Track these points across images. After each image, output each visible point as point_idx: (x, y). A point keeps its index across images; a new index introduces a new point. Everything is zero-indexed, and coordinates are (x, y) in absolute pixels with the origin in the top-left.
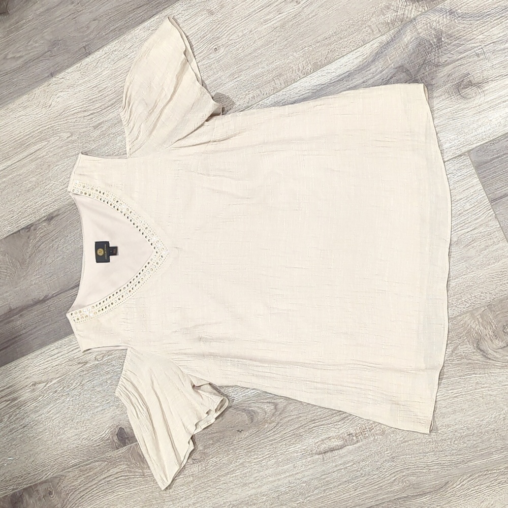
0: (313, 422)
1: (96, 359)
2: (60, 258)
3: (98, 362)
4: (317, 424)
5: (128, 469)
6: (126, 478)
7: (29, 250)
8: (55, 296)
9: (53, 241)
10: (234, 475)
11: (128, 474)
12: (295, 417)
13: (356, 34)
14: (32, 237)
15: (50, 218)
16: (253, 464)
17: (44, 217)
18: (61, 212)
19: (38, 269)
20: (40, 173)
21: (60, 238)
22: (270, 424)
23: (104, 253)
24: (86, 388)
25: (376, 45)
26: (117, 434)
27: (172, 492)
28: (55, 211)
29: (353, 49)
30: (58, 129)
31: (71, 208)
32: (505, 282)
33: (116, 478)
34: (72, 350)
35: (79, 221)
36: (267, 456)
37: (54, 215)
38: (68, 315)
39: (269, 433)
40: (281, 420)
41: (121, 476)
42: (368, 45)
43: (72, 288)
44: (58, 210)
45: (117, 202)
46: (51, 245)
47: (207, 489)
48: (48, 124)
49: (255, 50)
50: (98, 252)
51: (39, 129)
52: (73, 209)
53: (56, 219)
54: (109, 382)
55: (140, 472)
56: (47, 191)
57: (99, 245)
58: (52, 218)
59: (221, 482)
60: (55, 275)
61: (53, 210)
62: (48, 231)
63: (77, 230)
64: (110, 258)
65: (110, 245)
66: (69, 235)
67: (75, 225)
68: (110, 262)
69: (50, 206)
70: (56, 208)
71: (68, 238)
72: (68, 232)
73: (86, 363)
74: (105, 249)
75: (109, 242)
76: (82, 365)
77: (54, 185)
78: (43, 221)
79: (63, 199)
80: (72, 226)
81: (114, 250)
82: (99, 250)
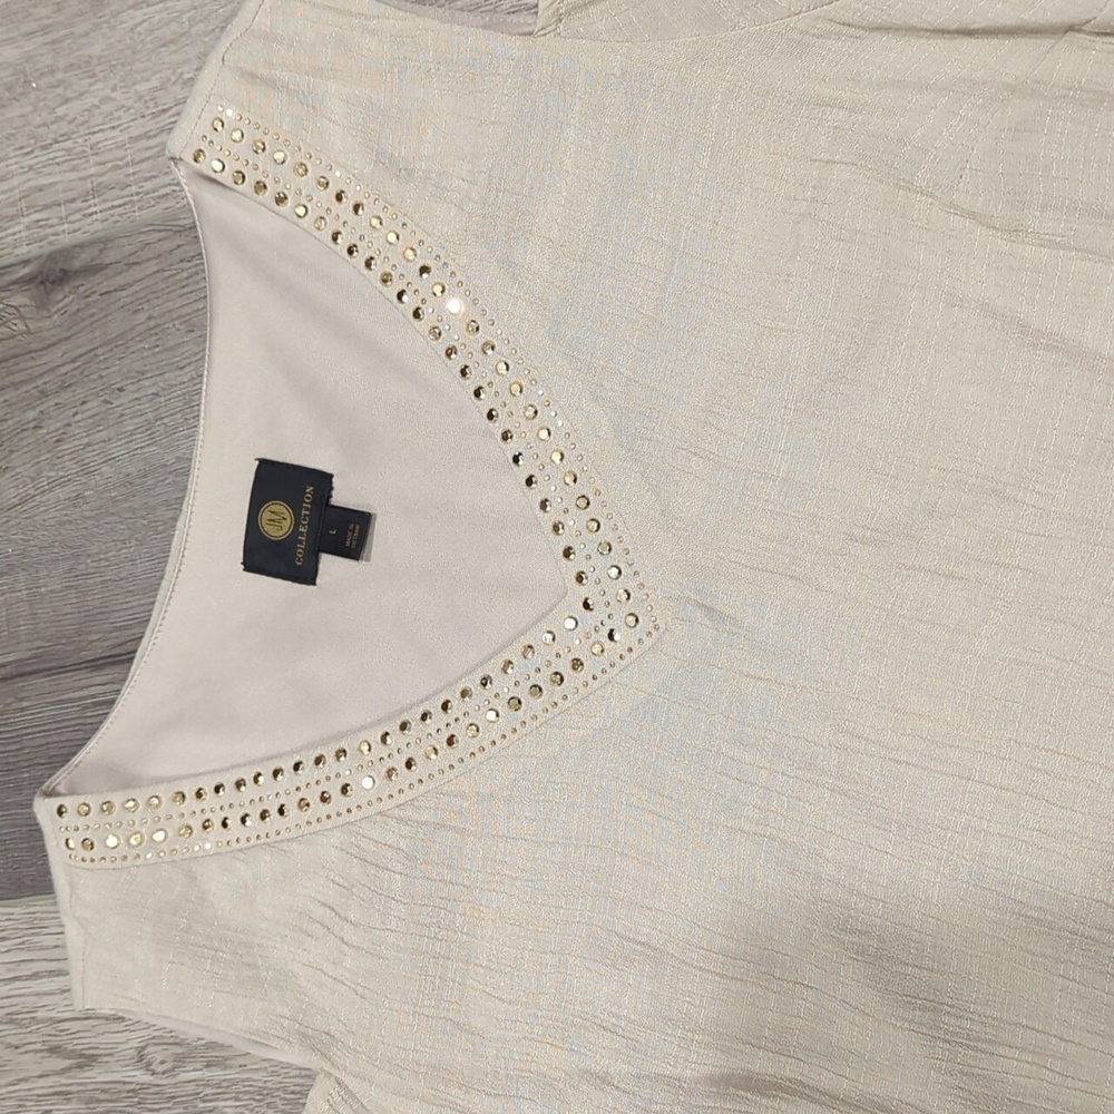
1: (141, 1057)
2: (61, 493)
3: (148, 1078)
8: (4, 679)
9: (44, 394)
15: (52, 275)
17: (26, 262)
18: (111, 256)
20: (45, 30)
21: (80, 392)
23: (296, 531)
28: (81, 246)
31: (167, 245)
34: (35, 976)
35: (196, 326)
37: (77, 264)
38: (43, 809)
43: (95, 665)
44: (104, 242)
45: (423, 270)
46: (31, 414)
50: (266, 515)
52: (177, 255)
53: (84, 285)
56: (64, 127)
57: (275, 481)
58: (64, 276)
60: (22, 576)
61: (79, 237)
62: (28, 338)
63: (178, 373)
64: (321, 566)
65: (334, 493)
66: (133, 387)
67: (171, 343)
68: (314, 584)
69: (63, 211)
70: (93, 227)
71: (124, 399)
72: (129, 372)
73: (87, 1060)
74: (307, 509)
75: (334, 480)
76: (67, 1063)
77: (107, 108)
78: (14, 283)
79: (134, 189)
80: (158, 343)
81: (351, 527)
82: (273, 508)
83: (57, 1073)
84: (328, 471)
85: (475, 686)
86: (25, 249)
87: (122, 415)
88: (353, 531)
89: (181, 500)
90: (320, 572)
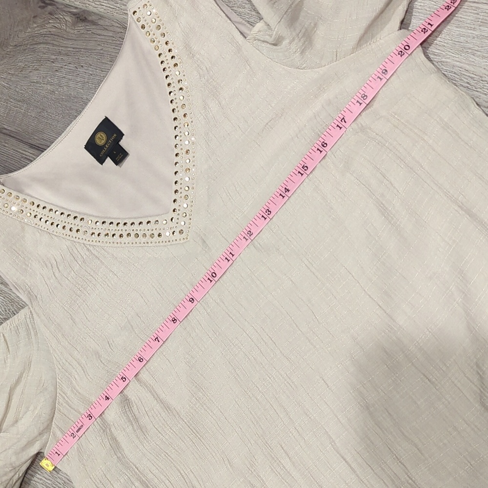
2: (49, 87)
7: (22, 35)
14: (39, 21)
15: (82, 17)
17: (76, 8)
18: (101, 22)
21: (70, 59)
23: (104, 146)
28: (95, 13)
31: (119, 30)
35: (113, 60)
37: (90, 18)
43: (32, 146)
44: (102, 17)
45: (181, 89)
46: (53, 57)
50: (98, 135)
57: (107, 126)
58: (84, 20)
60: (25, 106)
61: (95, 10)
62: (64, 33)
63: (101, 72)
64: (106, 160)
65: (122, 141)
66: (86, 68)
67: (103, 61)
68: (102, 165)
70: (101, 10)
72: (87, 63)
74: (111, 141)
75: (124, 136)
78: (69, 12)
79: (118, 5)
80: (100, 59)
81: (121, 154)
82: (102, 134)
84: (124, 133)
85: (137, 223)
86: (78, 3)
87: (78, 75)
88: (120, 156)
89: (81, 112)
90: (105, 162)
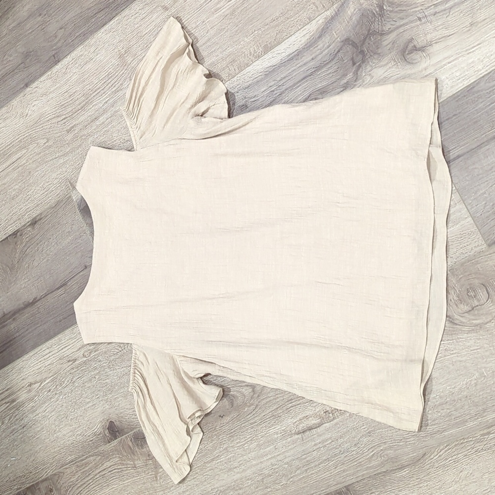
0: (290, 402)
1: (84, 356)
3: (86, 359)
4: (293, 403)
5: (121, 461)
6: (120, 470)
8: (43, 297)
9: (37, 244)
10: (219, 461)
11: (120, 467)
12: (272, 398)
13: (301, 12)
16: (236, 449)
19: (27, 273)
20: (22, 181)
22: (249, 406)
24: (77, 385)
25: (320, 22)
26: (108, 428)
27: (163, 482)
29: (300, 28)
30: (35, 136)
32: (465, 245)
33: (110, 472)
34: (62, 349)
36: (249, 440)
39: (249, 416)
40: (259, 402)
41: (115, 469)
42: (314, 22)
47: (195, 477)
48: (26, 132)
49: (209, 40)
51: (19, 138)
52: (53, 212)
53: (39, 222)
54: (97, 377)
55: (131, 464)
56: (29, 196)
59: (208, 469)
69: (33, 211)
71: (51, 239)
73: (75, 360)
76: (71, 363)
77: (36, 191)
83: (70, 365)
